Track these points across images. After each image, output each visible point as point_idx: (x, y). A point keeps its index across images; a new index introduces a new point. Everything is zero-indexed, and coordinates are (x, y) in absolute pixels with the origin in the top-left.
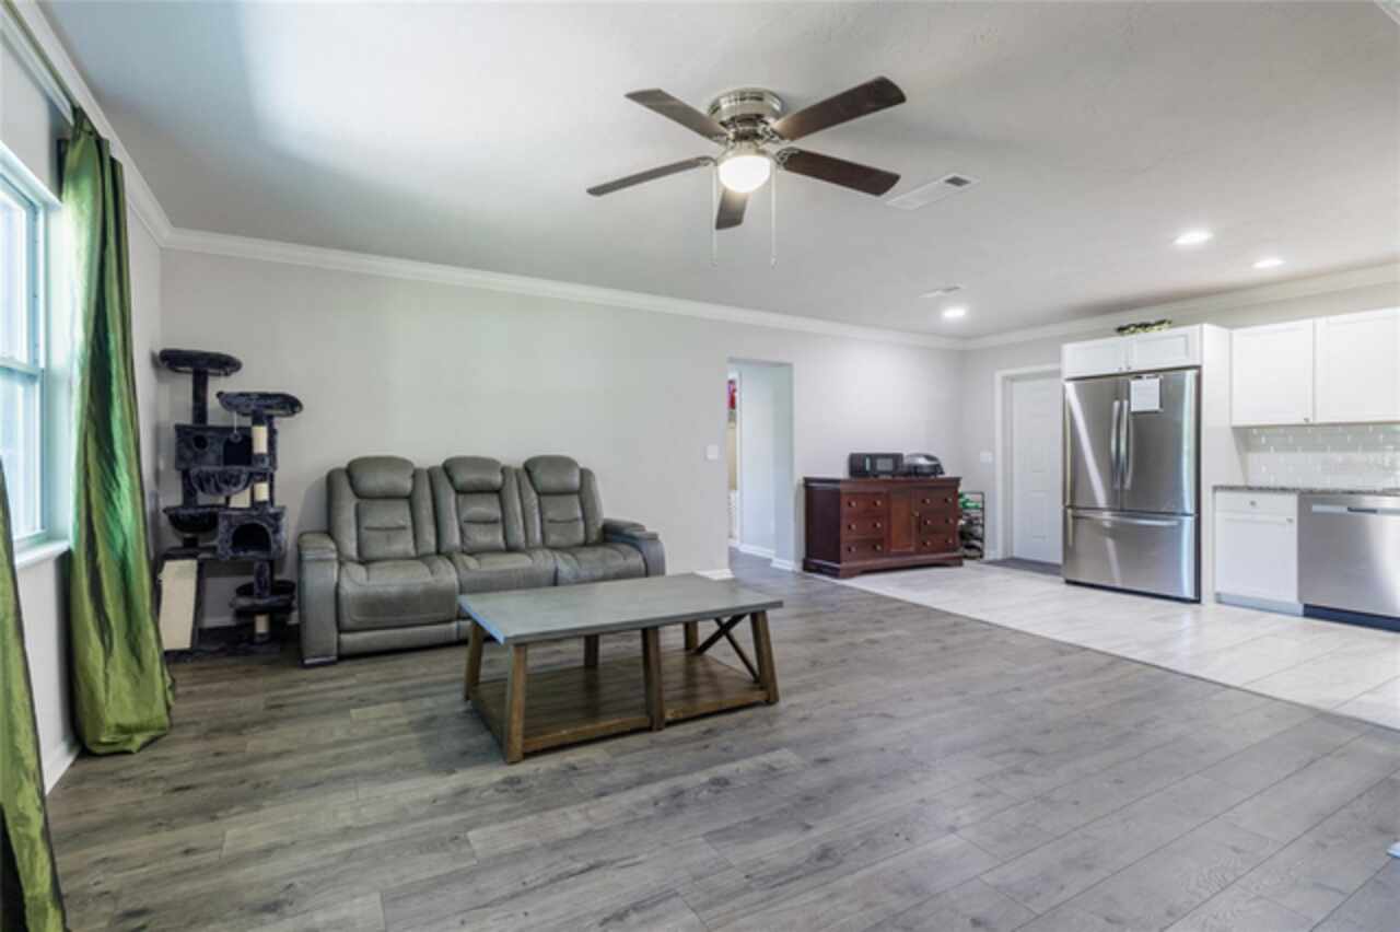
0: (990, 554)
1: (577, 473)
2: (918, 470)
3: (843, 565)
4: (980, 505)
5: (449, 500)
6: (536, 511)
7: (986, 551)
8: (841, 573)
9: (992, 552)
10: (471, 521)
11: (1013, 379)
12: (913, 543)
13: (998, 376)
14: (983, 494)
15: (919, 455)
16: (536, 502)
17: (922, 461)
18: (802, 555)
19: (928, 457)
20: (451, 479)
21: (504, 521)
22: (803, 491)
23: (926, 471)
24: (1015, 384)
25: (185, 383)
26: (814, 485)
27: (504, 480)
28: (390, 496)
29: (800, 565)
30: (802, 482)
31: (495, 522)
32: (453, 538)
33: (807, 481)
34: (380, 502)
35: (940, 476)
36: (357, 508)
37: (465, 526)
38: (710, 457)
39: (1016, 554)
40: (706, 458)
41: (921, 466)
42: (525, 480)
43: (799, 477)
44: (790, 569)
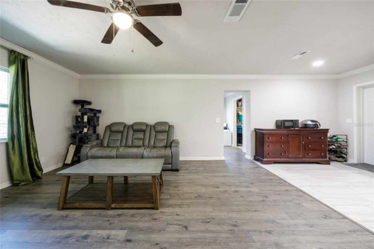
0: (350, 161)
1: (168, 127)
2: (307, 126)
3: (265, 159)
4: (345, 140)
5: (131, 133)
6: (154, 136)
7: (349, 159)
8: (264, 162)
9: (352, 160)
10: (135, 139)
11: (364, 88)
12: (302, 154)
13: (355, 87)
14: (347, 136)
15: (308, 120)
16: (154, 134)
17: (310, 123)
18: (254, 154)
19: (312, 121)
20: (132, 128)
21: (144, 139)
22: (254, 133)
23: (311, 126)
24: (365, 90)
25: (80, 107)
26: (257, 131)
27: (146, 128)
28: (117, 132)
29: (253, 157)
30: (254, 130)
31: (142, 139)
32: (130, 143)
33: (255, 129)
34: (115, 133)
35: (318, 128)
36: (110, 134)
37: (133, 140)
38: (217, 121)
39: (366, 162)
40: (215, 122)
41: (309, 124)
42: (153, 129)
43: (252, 128)
44: (249, 159)
